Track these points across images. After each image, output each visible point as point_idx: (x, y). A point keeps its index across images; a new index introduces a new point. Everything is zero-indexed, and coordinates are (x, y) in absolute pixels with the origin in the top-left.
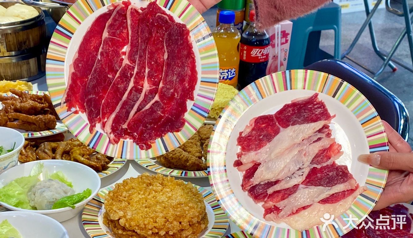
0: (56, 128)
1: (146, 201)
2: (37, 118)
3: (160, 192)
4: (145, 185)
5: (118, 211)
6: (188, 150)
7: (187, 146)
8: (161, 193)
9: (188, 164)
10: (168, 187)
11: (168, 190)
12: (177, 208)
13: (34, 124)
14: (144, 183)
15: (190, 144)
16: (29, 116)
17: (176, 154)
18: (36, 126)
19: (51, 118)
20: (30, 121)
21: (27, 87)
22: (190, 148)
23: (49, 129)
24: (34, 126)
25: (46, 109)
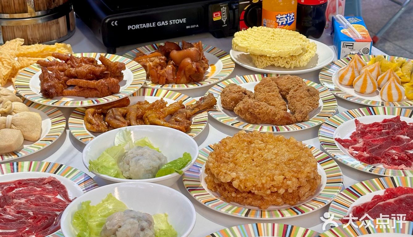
0: (120, 92)
1: (253, 160)
2: (99, 83)
3: (264, 150)
4: (246, 143)
5: (229, 173)
6: (271, 104)
7: (268, 99)
8: (266, 151)
9: (276, 118)
10: (270, 144)
11: (271, 146)
12: (289, 164)
13: (96, 89)
14: (244, 141)
15: (272, 97)
16: (90, 81)
17: (262, 108)
18: (98, 92)
19: (114, 81)
20: (92, 86)
21: (67, 50)
22: (272, 102)
23: (112, 93)
24: (96, 92)
25: (106, 72)
